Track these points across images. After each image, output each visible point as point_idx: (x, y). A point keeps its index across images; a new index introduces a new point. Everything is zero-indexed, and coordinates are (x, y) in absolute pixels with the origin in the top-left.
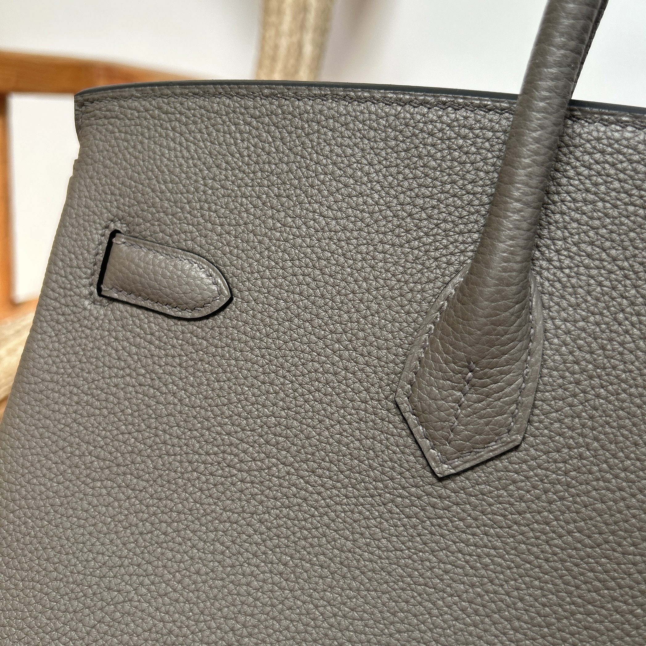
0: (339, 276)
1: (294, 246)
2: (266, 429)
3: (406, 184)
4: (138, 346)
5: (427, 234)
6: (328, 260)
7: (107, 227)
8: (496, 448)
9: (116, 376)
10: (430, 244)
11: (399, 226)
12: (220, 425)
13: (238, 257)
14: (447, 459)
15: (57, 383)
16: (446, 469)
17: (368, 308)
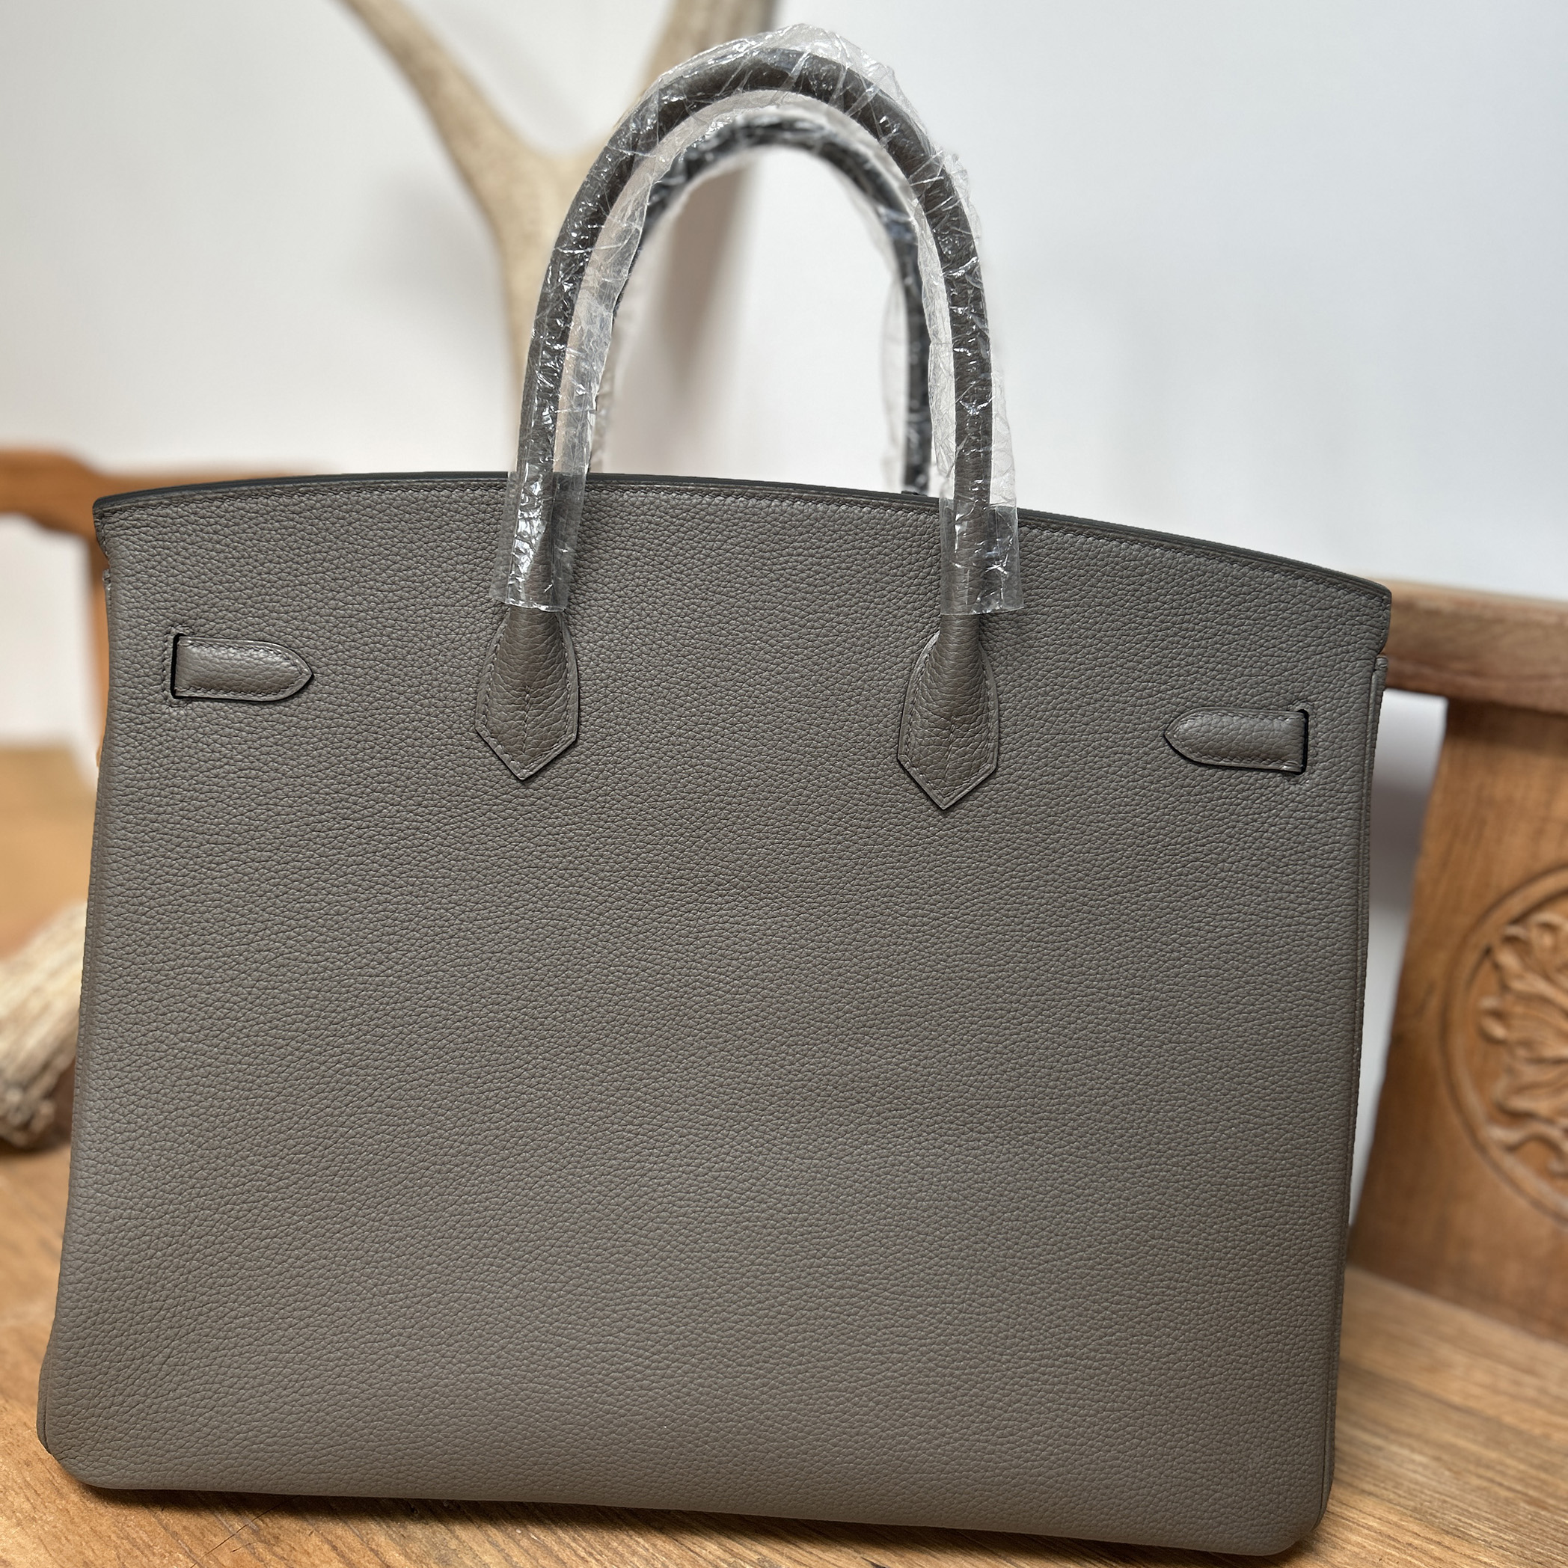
0: (405, 638)
1: (359, 620)
2: (370, 780)
3: (445, 554)
4: (229, 736)
5: (471, 593)
6: (392, 626)
7: (169, 633)
8: (559, 747)
9: (215, 768)
10: (476, 600)
11: (447, 590)
12: (327, 786)
13: (308, 637)
14: (525, 764)
15: (155, 787)
16: (525, 773)
17: (437, 660)
